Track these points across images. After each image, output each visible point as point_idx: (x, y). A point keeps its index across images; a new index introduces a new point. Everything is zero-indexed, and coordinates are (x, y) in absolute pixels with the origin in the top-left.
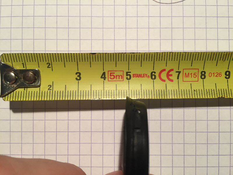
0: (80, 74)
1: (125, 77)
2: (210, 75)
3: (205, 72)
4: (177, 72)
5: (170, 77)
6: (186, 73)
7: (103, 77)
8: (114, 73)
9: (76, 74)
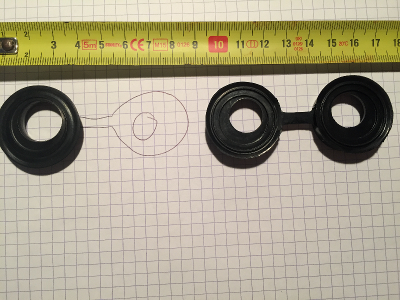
0: (55, 42)
1: (98, 45)
2: (179, 45)
3: (173, 42)
4: (147, 42)
5: (141, 47)
6: (156, 43)
7: (77, 45)
8: (88, 42)
9: (52, 42)
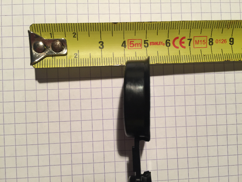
0: (103, 43)
2: (217, 42)
3: (212, 39)
5: (183, 44)
6: (196, 41)
7: (124, 45)
8: (133, 42)
